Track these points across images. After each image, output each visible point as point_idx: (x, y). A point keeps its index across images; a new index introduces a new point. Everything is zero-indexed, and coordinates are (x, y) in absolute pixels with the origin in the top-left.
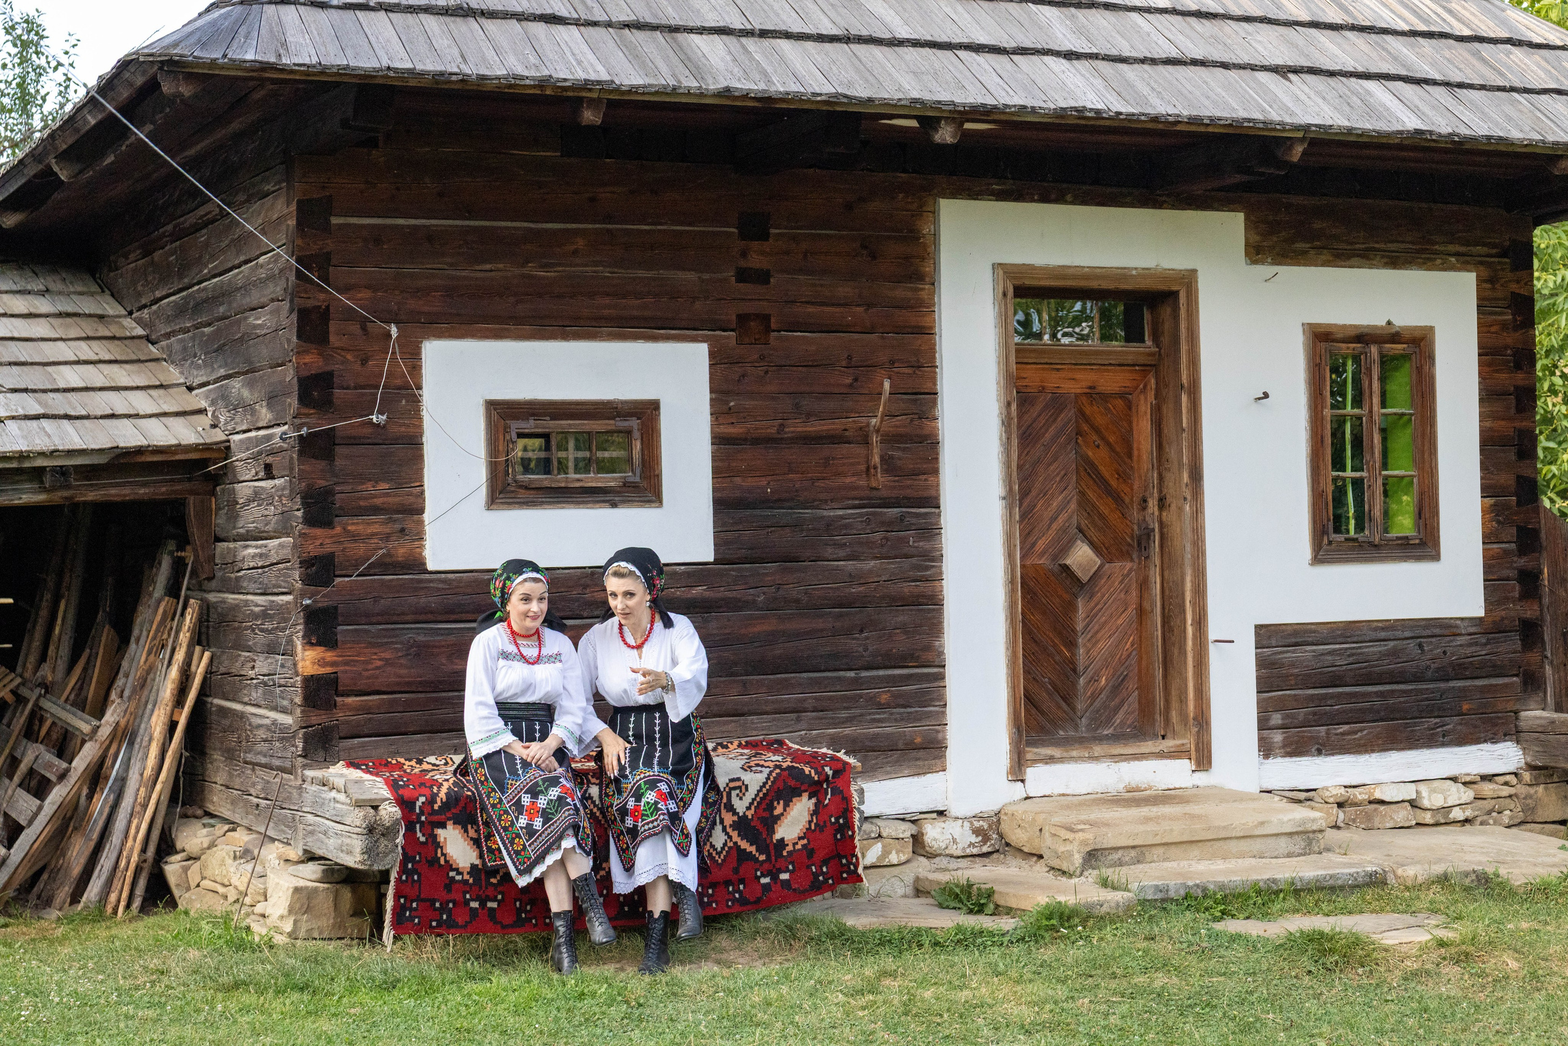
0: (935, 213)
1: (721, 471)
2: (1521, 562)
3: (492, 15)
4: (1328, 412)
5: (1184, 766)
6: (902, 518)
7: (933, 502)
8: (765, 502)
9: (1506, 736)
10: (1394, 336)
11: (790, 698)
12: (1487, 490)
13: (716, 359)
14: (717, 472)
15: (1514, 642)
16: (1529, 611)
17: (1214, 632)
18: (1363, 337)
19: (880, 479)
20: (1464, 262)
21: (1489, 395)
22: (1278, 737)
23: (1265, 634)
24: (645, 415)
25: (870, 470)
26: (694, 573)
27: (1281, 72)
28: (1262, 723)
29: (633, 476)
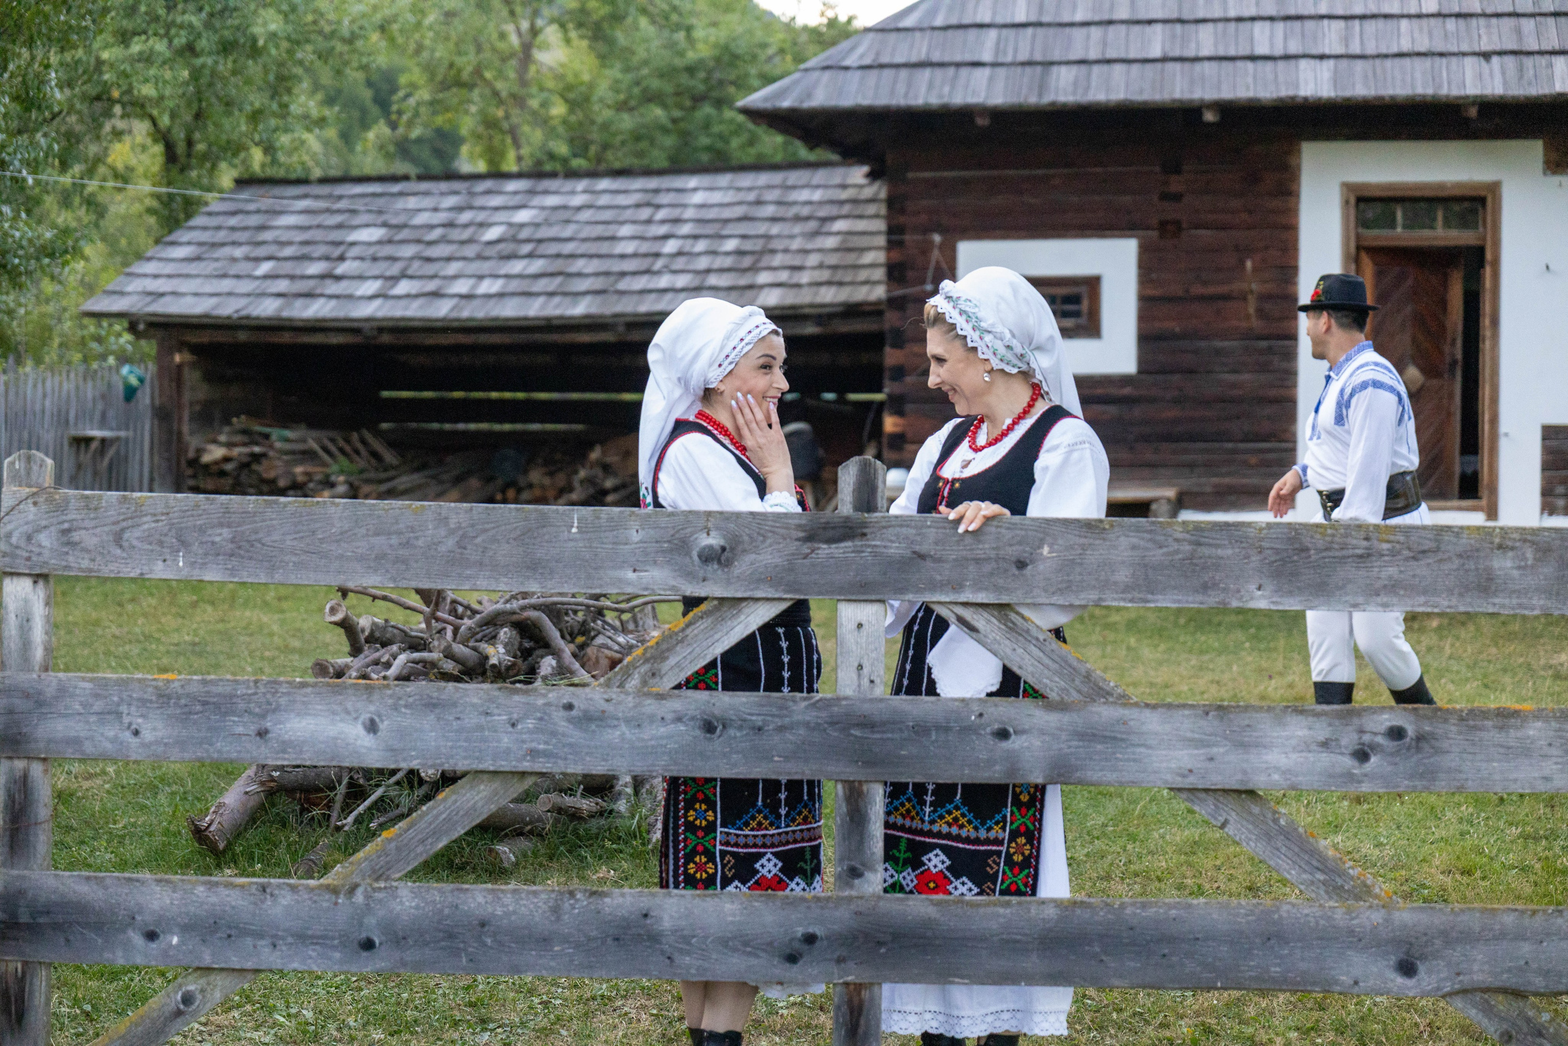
0: (1299, 151)
1: (1143, 317)
3: (942, 65)
5: (1478, 513)
6: (1270, 348)
8: (1175, 337)
13: (1145, 251)
14: (1140, 319)
19: (1256, 323)
22: (1561, 503)
23: (1550, 432)
24: (1093, 283)
25: (1248, 317)
26: (1124, 380)
27: (1486, 56)
28: (1547, 492)
29: (1083, 321)
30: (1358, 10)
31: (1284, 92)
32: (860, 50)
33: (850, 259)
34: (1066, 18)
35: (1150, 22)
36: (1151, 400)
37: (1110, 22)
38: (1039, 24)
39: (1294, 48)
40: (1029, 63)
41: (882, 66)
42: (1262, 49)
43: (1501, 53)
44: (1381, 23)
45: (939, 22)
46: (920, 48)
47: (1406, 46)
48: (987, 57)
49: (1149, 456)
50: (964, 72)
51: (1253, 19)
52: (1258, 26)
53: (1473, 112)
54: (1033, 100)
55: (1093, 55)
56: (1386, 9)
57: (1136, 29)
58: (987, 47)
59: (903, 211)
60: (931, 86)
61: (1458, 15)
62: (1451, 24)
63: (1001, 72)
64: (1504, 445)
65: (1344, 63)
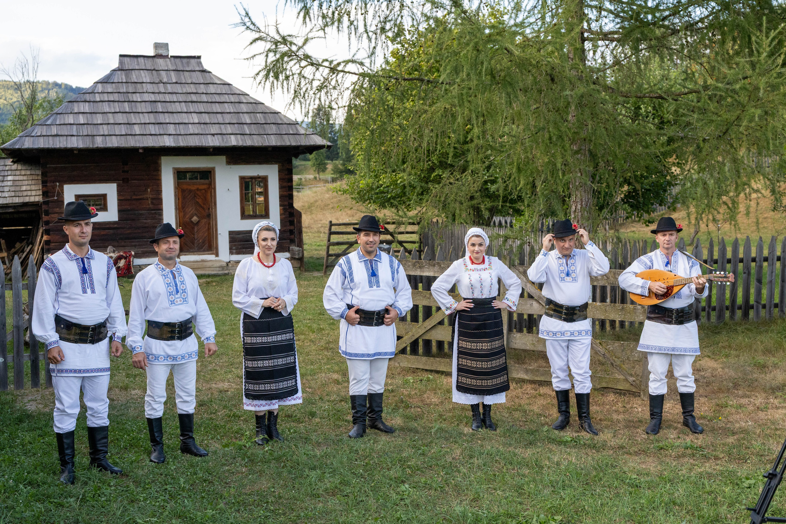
0: (161, 159)
1: (119, 205)
2: (290, 219)
3: (62, 136)
4: (244, 192)
5: (214, 256)
6: (155, 213)
7: (162, 210)
8: (129, 210)
9: (286, 251)
10: (259, 177)
11: (133, 244)
12: (281, 205)
13: (118, 186)
14: (118, 205)
15: (289, 234)
16: (292, 228)
17: (219, 232)
18: (252, 178)
19: (151, 206)
20: (276, 163)
21: (281, 187)
22: (234, 251)
23: (231, 233)
24: (104, 196)
25: (149, 204)
26: (115, 223)
27: (213, 135)
28: (231, 249)
29: (102, 206)
30: (177, 122)
31: (162, 144)
32: (35, 131)
33: (18, 189)
34: (95, 123)
35: (120, 124)
36: (123, 228)
37: (108, 124)
38: (88, 124)
39: (162, 133)
40: (88, 135)
41: (44, 136)
42: (153, 133)
43: (217, 134)
44: (184, 125)
45: (58, 123)
46: (54, 130)
47: (192, 132)
48: (75, 133)
49: (123, 244)
50: (69, 138)
51: (149, 124)
52: (150, 125)
53: (211, 150)
54: (91, 146)
55: (106, 133)
56: (184, 122)
57: (116, 126)
58: (74, 130)
59: (46, 176)
60: (60, 142)
61: (204, 123)
62: (202, 126)
63: (80, 138)
64: (219, 236)
65: (176, 137)
